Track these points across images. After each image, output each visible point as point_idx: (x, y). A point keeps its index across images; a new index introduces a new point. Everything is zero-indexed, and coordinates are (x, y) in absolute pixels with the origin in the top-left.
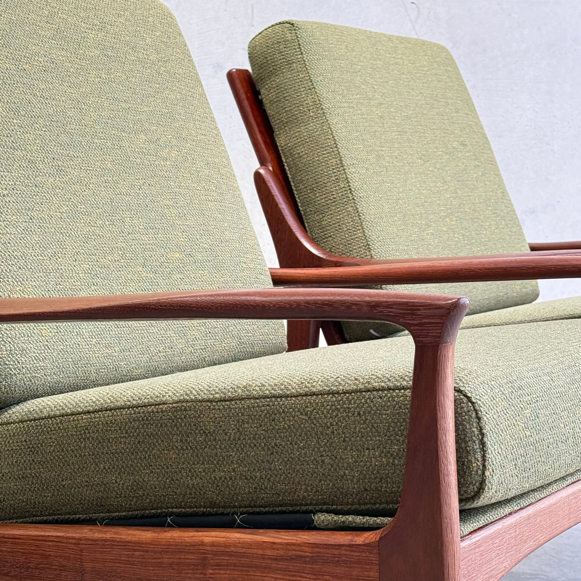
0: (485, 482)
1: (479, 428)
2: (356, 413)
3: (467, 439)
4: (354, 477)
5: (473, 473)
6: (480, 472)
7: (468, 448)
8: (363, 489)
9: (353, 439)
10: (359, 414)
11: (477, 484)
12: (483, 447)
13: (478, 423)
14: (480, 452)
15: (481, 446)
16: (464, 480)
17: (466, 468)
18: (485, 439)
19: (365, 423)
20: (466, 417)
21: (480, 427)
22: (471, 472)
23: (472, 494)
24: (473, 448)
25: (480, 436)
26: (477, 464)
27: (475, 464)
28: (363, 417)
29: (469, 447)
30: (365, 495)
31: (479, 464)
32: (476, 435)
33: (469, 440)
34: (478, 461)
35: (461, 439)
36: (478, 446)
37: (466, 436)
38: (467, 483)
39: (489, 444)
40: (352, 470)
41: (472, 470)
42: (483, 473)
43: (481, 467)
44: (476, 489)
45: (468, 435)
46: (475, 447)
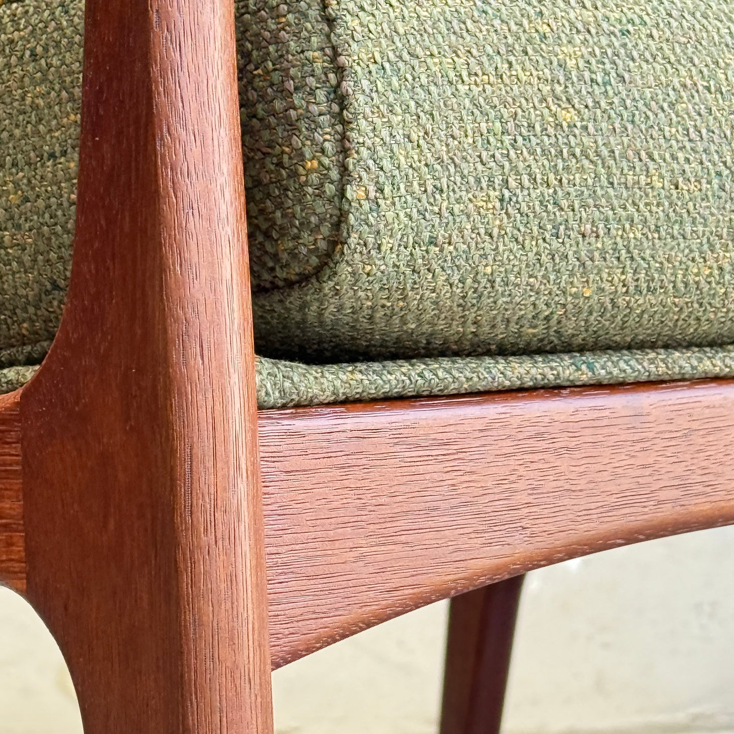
0: (347, 218)
1: (328, 51)
2: (28, 53)
3: (290, 85)
4: (24, 249)
5: (310, 190)
6: (330, 189)
7: (292, 113)
8: (49, 287)
9: (17, 132)
10: (33, 55)
11: (325, 230)
12: (342, 110)
13: (328, 36)
14: (333, 125)
15: (336, 108)
16: (284, 216)
17: (289, 176)
18: (348, 86)
19: (45, 79)
20: (290, 16)
21: (334, 48)
22: (301, 186)
23: (314, 261)
24: (308, 111)
25: (332, 76)
26: (320, 163)
27: (315, 163)
28: (43, 62)
29: (295, 109)
30: (55, 303)
31: (326, 161)
32: (318, 72)
33: (296, 89)
34: (323, 151)
35: (272, 85)
36: (323, 108)
37: (287, 75)
38: (293, 225)
39: (359, 102)
40: (18, 227)
41: (306, 184)
42: (342, 194)
43: (334, 174)
44: (322, 245)
45: (292, 71)
46: (314, 109)
